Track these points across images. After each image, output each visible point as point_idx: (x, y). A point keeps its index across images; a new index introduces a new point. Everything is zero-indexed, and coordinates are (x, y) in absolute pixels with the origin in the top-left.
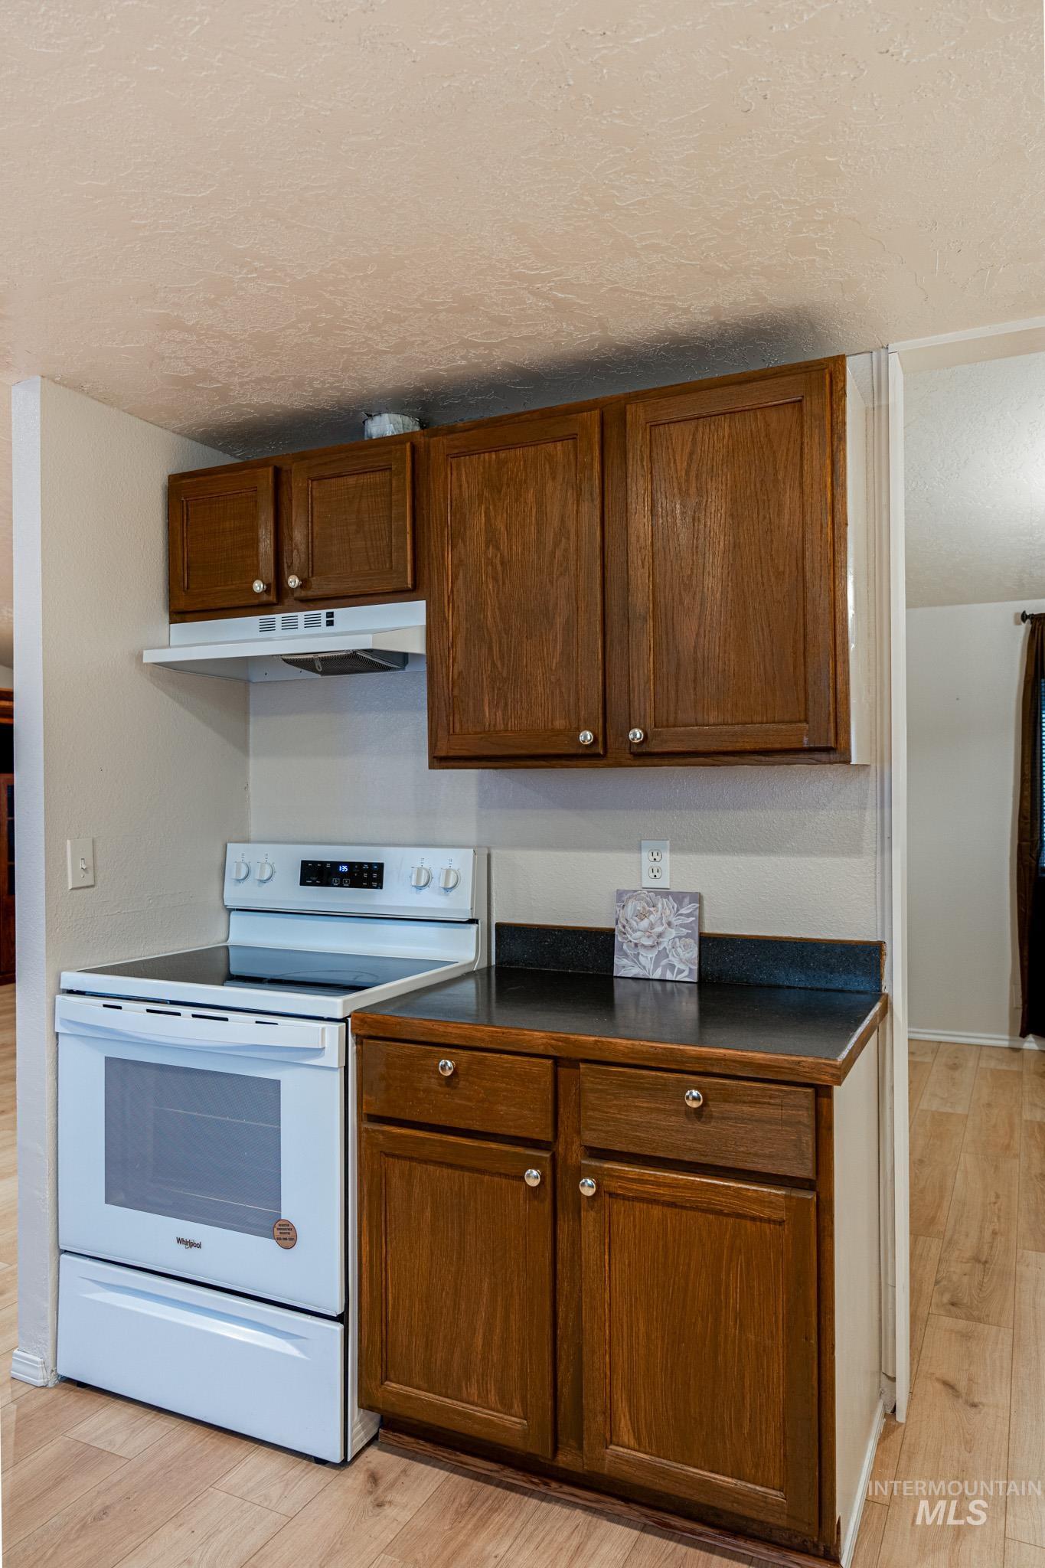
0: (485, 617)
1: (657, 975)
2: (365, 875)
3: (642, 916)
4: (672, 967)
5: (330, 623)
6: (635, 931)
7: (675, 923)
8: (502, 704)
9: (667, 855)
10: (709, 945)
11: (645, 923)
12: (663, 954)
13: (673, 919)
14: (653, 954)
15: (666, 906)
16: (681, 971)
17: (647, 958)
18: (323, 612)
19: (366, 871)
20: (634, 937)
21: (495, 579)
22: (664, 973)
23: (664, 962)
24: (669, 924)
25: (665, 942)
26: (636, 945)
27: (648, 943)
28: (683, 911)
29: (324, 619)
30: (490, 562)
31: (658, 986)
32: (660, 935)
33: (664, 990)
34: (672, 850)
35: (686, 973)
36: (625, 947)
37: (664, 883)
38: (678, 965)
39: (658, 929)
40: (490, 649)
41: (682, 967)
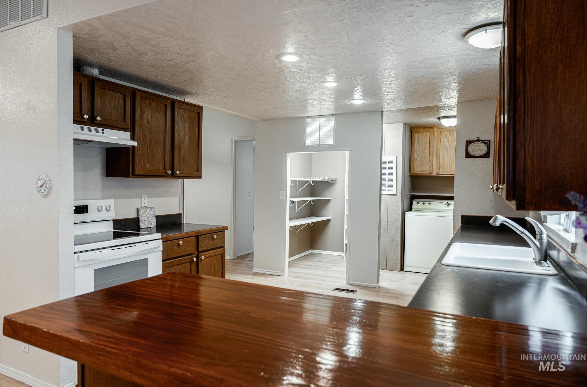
1: (149, 227)
3: (144, 213)
4: (152, 224)
5: (103, 133)
6: (143, 217)
7: (151, 214)
9: (146, 198)
10: (157, 217)
11: (145, 215)
12: (150, 222)
13: (150, 213)
14: (147, 222)
15: (148, 210)
16: (153, 225)
17: (147, 223)
18: (101, 129)
19: (82, 208)
20: (144, 218)
22: (150, 226)
23: (150, 223)
24: (150, 214)
25: (150, 219)
26: (144, 220)
27: (146, 219)
28: (152, 211)
29: (101, 131)
31: (149, 229)
32: (148, 217)
33: (150, 229)
34: (148, 197)
35: (154, 225)
36: (142, 221)
37: (146, 205)
38: (153, 223)
39: (148, 216)
41: (153, 224)
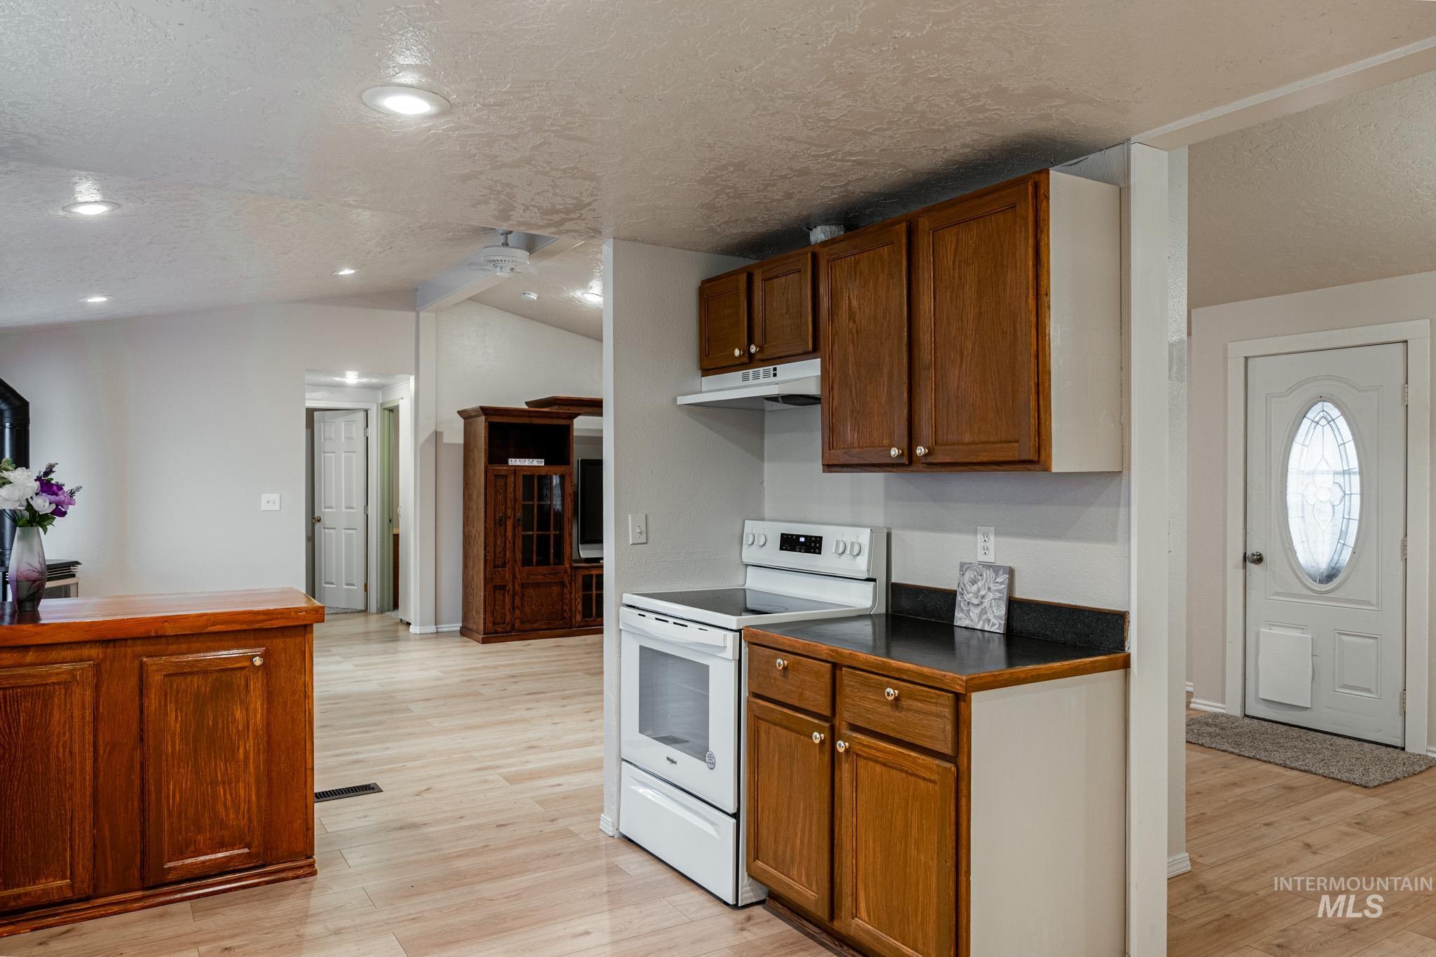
0: (848, 369)
1: (979, 627)
2: (813, 545)
3: (974, 582)
4: (989, 621)
5: (775, 375)
6: (968, 593)
7: (993, 588)
8: (856, 429)
9: (992, 537)
10: (1015, 607)
11: (975, 588)
12: (984, 612)
13: (991, 585)
14: (977, 611)
15: (988, 574)
16: (994, 625)
17: (975, 612)
18: (772, 367)
19: (813, 541)
20: (968, 597)
21: (853, 343)
22: (983, 626)
23: (984, 617)
24: (989, 589)
25: (986, 603)
26: (968, 602)
27: (976, 602)
28: (999, 580)
29: (772, 372)
30: (851, 332)
31: (979, 633)
32: (983, 597)
33: (983, 636)
34: (997, 534)
35: (997, 626)
36: (962, 604)
37: (990, 558)
38: (993, 620)
39: (982, 593)
40: (851, 391)
41: (995, 621)
